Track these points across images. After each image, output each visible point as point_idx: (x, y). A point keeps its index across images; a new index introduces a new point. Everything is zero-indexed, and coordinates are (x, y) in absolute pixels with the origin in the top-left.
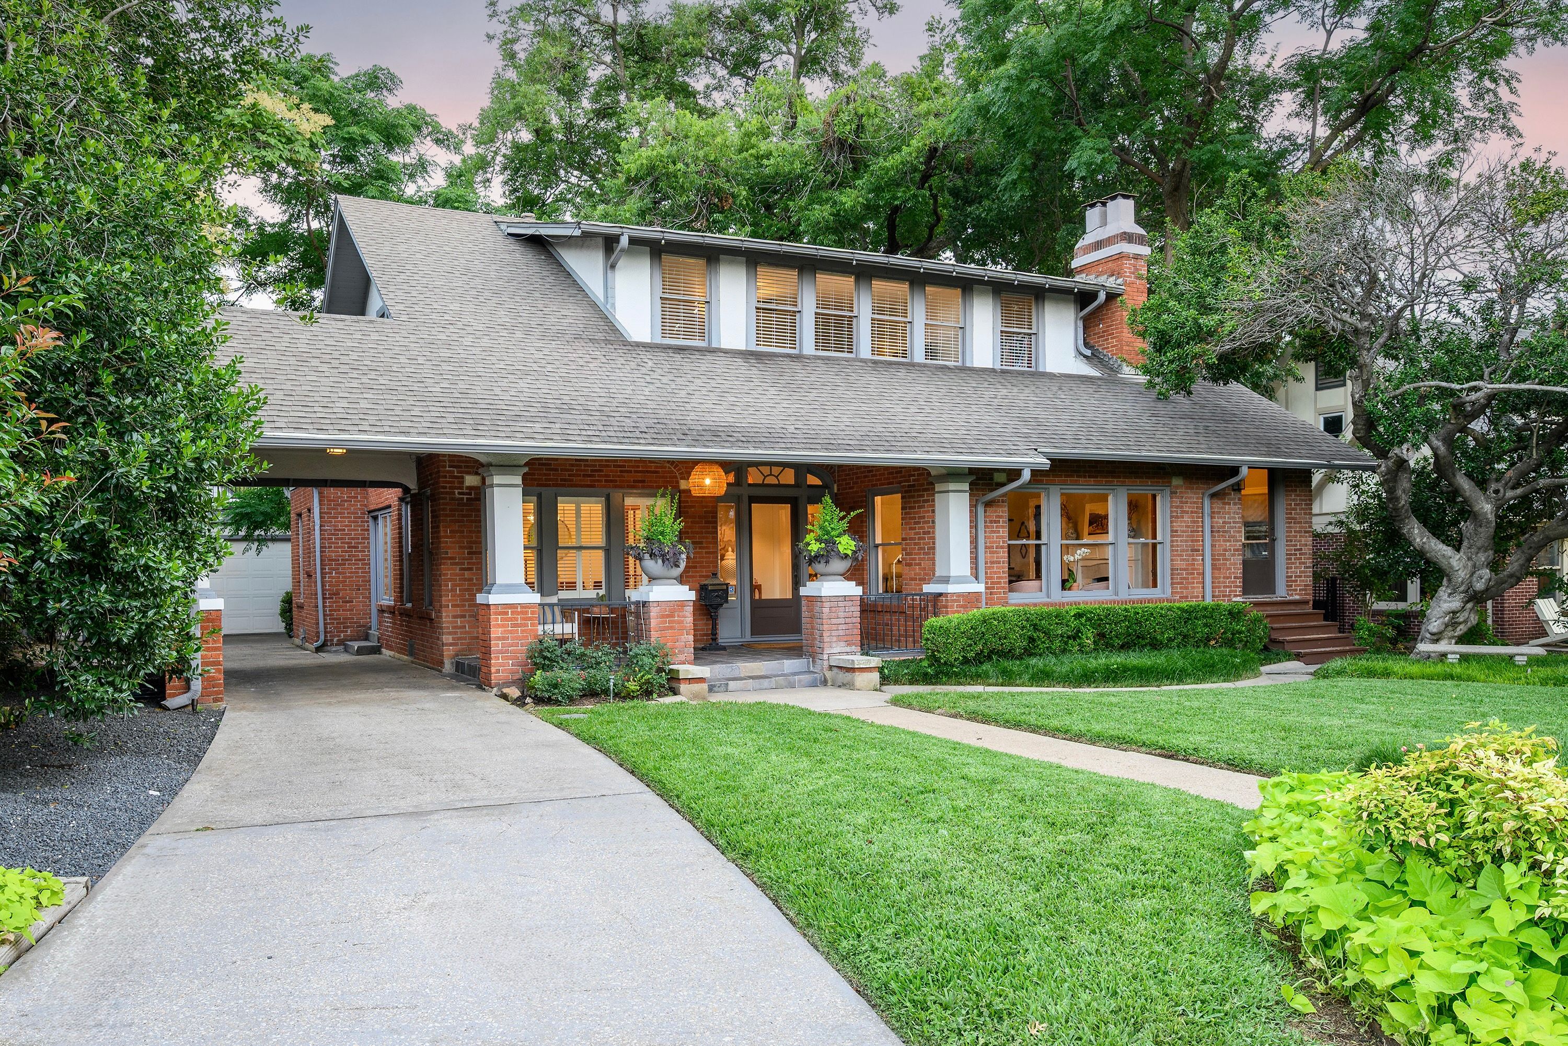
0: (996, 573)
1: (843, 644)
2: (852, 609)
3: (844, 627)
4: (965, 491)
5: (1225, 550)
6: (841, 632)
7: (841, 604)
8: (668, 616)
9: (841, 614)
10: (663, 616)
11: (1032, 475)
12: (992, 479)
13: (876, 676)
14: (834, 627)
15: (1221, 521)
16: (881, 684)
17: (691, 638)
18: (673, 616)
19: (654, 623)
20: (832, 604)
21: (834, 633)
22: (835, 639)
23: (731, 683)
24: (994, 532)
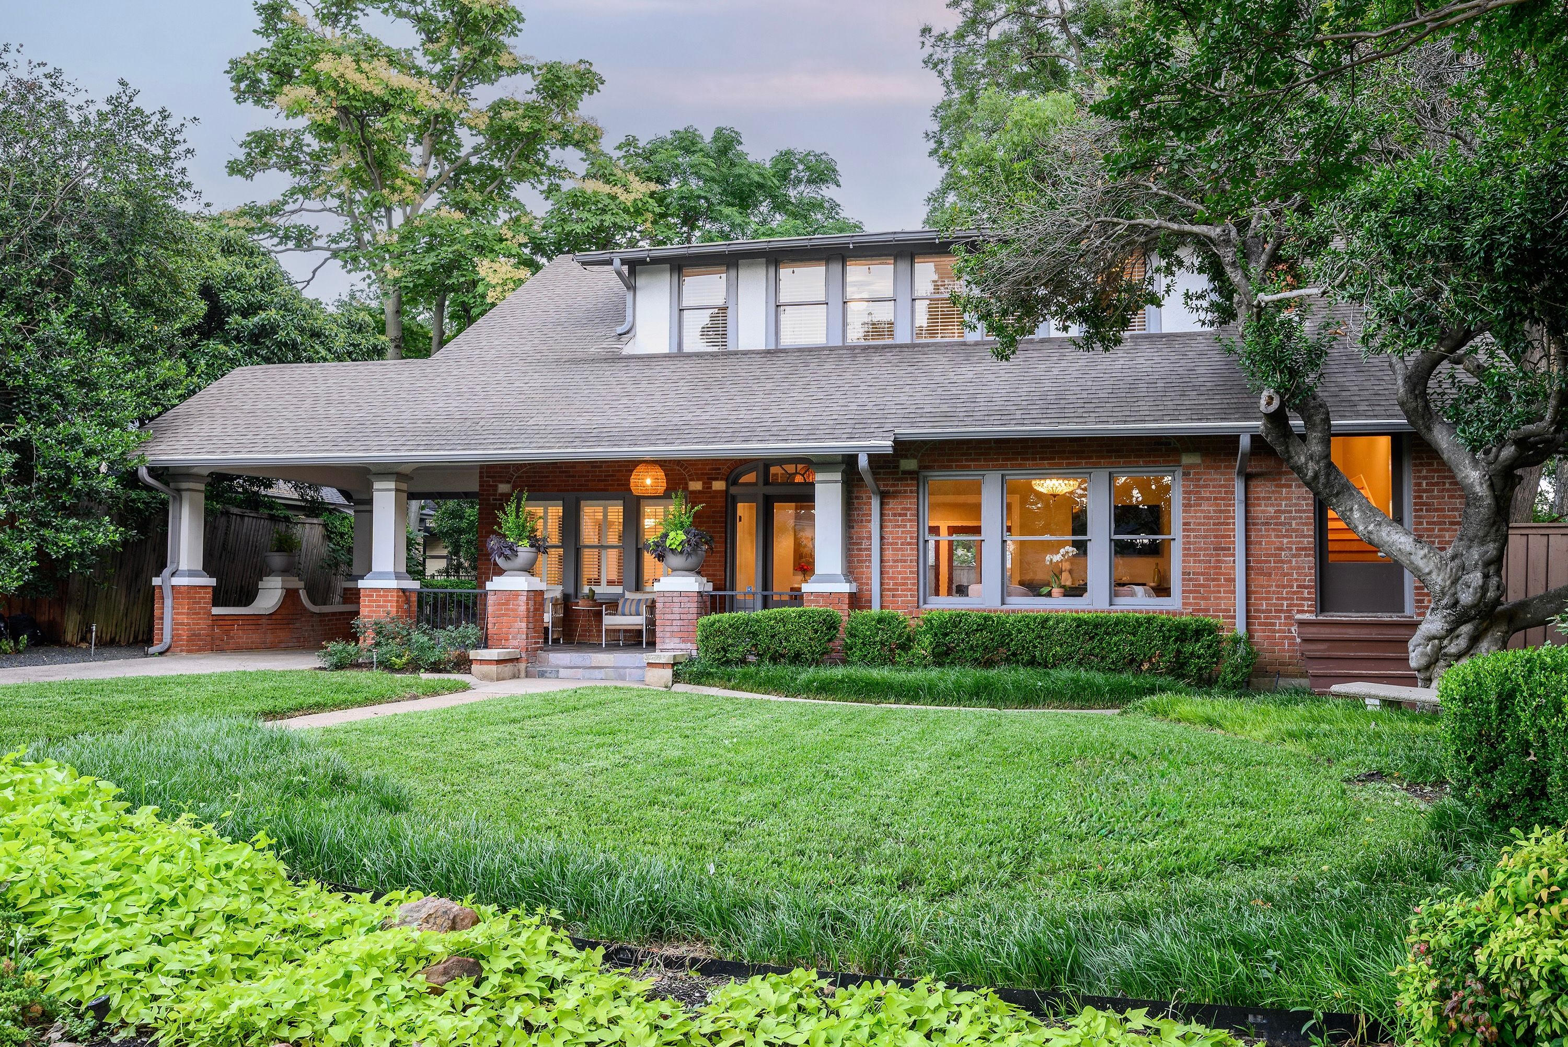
0: (900, 573)
1: (677, 640)
2: (688, 605)
3: (679, 623)
4: (836, 482)
5: (1281, 549)
6: (676, 629)
7: (675, 600)
8: (503, 604)
9: (676, 610)
10: (499, 604)
11: (870, 462)
12: (897, 467)
13: (668, 673)
14: (668, 623)
15: (1271, 510)
16: (674, 682)
17: (524, 625)
18: (508, 604)
19: (490, 609)
20: (666, 599)
21: (667, 629)
22: (668, 634)
23: (561, 670)
24: (899, 527)
